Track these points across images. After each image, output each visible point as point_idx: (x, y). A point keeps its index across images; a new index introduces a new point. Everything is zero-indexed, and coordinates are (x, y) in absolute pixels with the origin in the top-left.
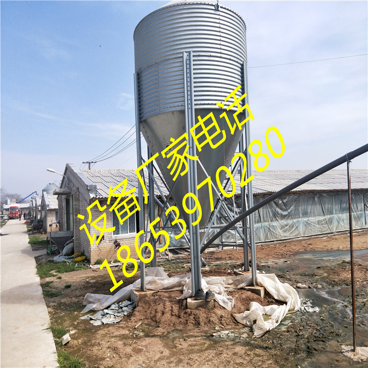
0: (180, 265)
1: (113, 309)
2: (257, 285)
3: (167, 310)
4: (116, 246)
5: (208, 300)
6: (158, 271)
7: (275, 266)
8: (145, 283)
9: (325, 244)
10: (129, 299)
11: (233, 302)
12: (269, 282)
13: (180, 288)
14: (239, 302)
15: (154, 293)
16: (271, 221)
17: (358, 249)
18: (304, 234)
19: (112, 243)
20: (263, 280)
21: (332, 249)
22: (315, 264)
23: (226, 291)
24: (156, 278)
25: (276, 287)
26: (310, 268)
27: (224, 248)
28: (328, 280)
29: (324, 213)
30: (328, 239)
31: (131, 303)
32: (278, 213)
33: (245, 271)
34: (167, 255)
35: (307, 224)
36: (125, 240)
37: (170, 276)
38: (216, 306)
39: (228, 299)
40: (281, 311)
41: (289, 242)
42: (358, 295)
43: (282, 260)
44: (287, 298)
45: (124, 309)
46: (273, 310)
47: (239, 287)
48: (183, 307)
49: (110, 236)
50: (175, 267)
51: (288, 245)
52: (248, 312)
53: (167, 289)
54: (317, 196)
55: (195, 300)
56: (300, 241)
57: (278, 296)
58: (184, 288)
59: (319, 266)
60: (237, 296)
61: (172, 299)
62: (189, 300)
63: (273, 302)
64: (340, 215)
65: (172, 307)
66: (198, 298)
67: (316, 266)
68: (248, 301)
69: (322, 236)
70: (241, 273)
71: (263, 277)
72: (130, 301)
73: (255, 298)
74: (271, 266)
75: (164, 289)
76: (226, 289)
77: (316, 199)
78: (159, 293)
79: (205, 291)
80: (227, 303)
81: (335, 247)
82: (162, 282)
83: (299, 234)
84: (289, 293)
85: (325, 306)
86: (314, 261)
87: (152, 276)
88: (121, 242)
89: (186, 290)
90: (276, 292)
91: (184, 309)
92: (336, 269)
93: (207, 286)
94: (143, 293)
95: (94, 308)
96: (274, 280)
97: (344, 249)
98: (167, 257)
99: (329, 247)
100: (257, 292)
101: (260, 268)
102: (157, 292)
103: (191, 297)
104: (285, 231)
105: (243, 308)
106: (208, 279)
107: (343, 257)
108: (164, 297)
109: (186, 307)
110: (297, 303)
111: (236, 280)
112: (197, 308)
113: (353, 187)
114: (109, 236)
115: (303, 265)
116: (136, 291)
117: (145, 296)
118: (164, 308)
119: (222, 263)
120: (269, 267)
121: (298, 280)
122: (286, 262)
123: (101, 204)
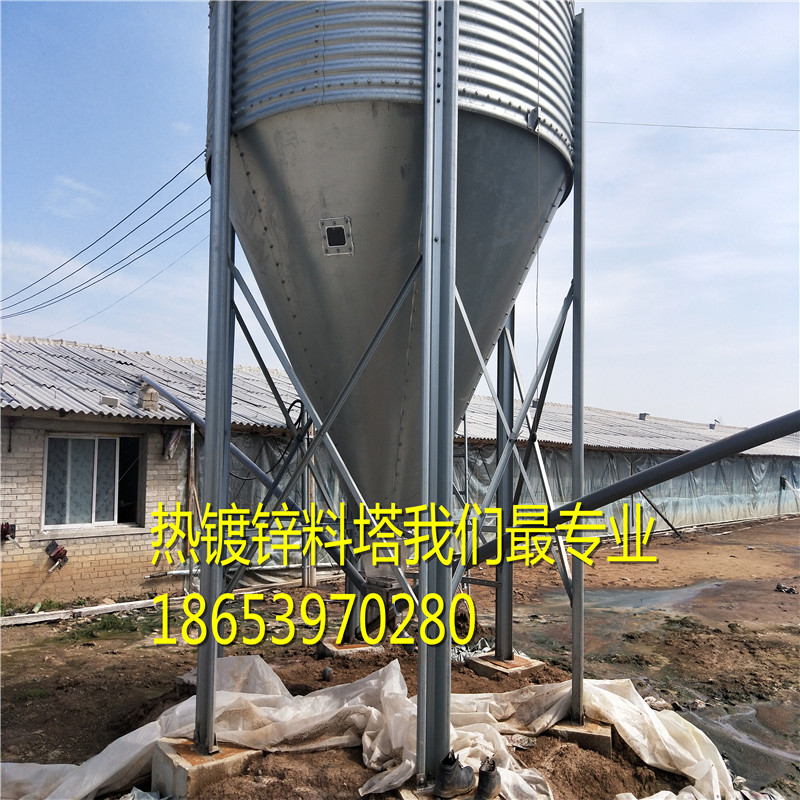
4: (54, 559)
13: (344, 739)
14: (568, 793)
15: (251, 759)
19: (40, 550)
20: (604, 701)
24: (250, 697)
29: (561, 495)
33: (498, 657)
37: (298, 690)
39: (530, 781)
47: (538, 727)
53: (299, 744)
54: (551, 456)
57: (653, 755)
60: (548, 765)
61: (332, 789)
63: (651, 779)
66: (445, 794)
67: (619, 633)
72: (150, 792)
73: (607, 770)
75: (285, 742)
76: (508, 741)
78: (270, 762)
80: (532, 798)
81: (616, 579)
82: (276, 715)
87: (232, 689)
88: (70, 549)
89: (378, 751)
92: (674, 642)
94: (209, 763)
100: (598, 747)
102: (258, 757)
108: (297, 782)
116: (179, 749)
117: (219, 773)
122: (536, 617)
123: (11, 428)
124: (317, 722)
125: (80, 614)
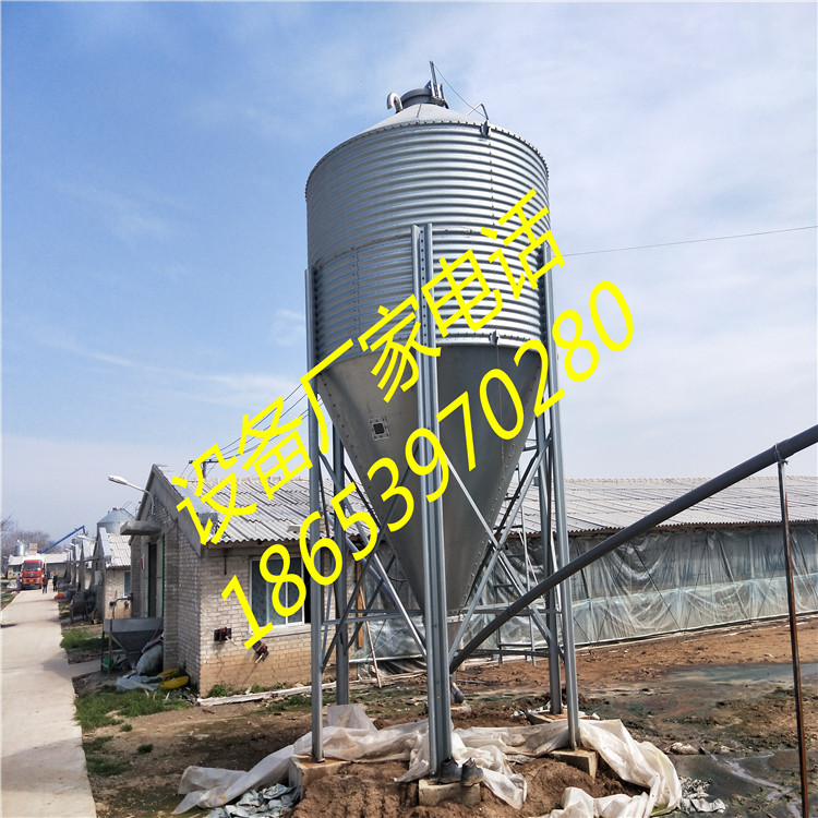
0: (404, 699)
1: (248, 805)
2: (581, 746)
3: (372, 807)
4: (259, 653)
5: (468, 784)
6: (352, 714)
7: (622, 699)
8: (322, 742)
9: (734, 648)
10: (285, 781)
11: (525, 787)
12: (609, 740)
13: (401, 756)
14: (539, 789)
15: (343, 766)
16: (611, 595)
17: (809, 659)
18: (686, 624)
20: (593, 734)
21: (750, 659)
22: (712, 695)
23: (508, 762)
24: (347, 731)
25: (624, 751)
26: (702, 704)
27: (505, 659)
28: (742, 733)
29: (729, 575)
30: (742, 637)
31: (290, 789)
32: (626, 577)
33: (551, 713)
34: (374, 675)
35: (692, 602)
36: (278, 639)
37: (379, 725)
38: (486, 797)
39: (513, 781)
40: (637, 809)
41: (652, 644)
42: (813, 771)
43: (638, 686)
44: (650, 777)
45: (273, 803)
46: (618, 808)
47: (539, 751)
48: (408, 801)
49: (245, 629)
50: (391, 704)
51: (650, 650)
52: (561, 811)
53: (372, 757)
54: (714, 537)
55: (438, 783)
56: (678, 640)
57: (629, 773)
58: (413, 754)
59: (721, 700)
60: (533, 773)
61: (384, 781)
62: (423, 784)
63: (616, 787)
64: (767, 581)
65: (383, 802)
66: (443, 780)
67: (715, 700)
68: (560, 786)
69: (726, 629)
70: (543, 717)
71: (594, 727)
72: (287, 786)
73: (576, 777)
74: (611, 701)
75: (365, 757)
76: (509, 758)
77: (711, 545)
78: (354, 767)
79: (461, 762)
80: (511, 790)
81: (758, 655)
82: (361, 740)
83: (675, 624)
84: (653, 765)
85: (739, 797)
86: (711, 688)
87: (339, 725)
88: (270, 645)
89: (417, 760)
90: (624, 764)
91: (411, 806)
92: (762, 708)
93: (465, 750)
94: (316, 766)
95: (202, 803)
96: (618, 734)
97: (779, 661)
98: (374, 680)
99: (744, 655)
100: (581, 764)
101: (587, 706)
102: (348, 765)
103: (427, 777)
104: (642, 619)
105: (547, 801)
106: (468, 733)
107: (777, 679)
108: (364, 777)
109: (417, 802)
110: (673, 790)
111: (531, 736)
112: (440, 804)
113: (794, 515)
114: (243, 629)
115: (685, 699)
116: (302, 760)
117: (323, 773)
118: (365, 802)
119: (501, 694)
120: (607, 703)
121: (674, 733)
122: (646, 690)
123: (225, 556)
124: (385, 744)
125: (277, 695)
